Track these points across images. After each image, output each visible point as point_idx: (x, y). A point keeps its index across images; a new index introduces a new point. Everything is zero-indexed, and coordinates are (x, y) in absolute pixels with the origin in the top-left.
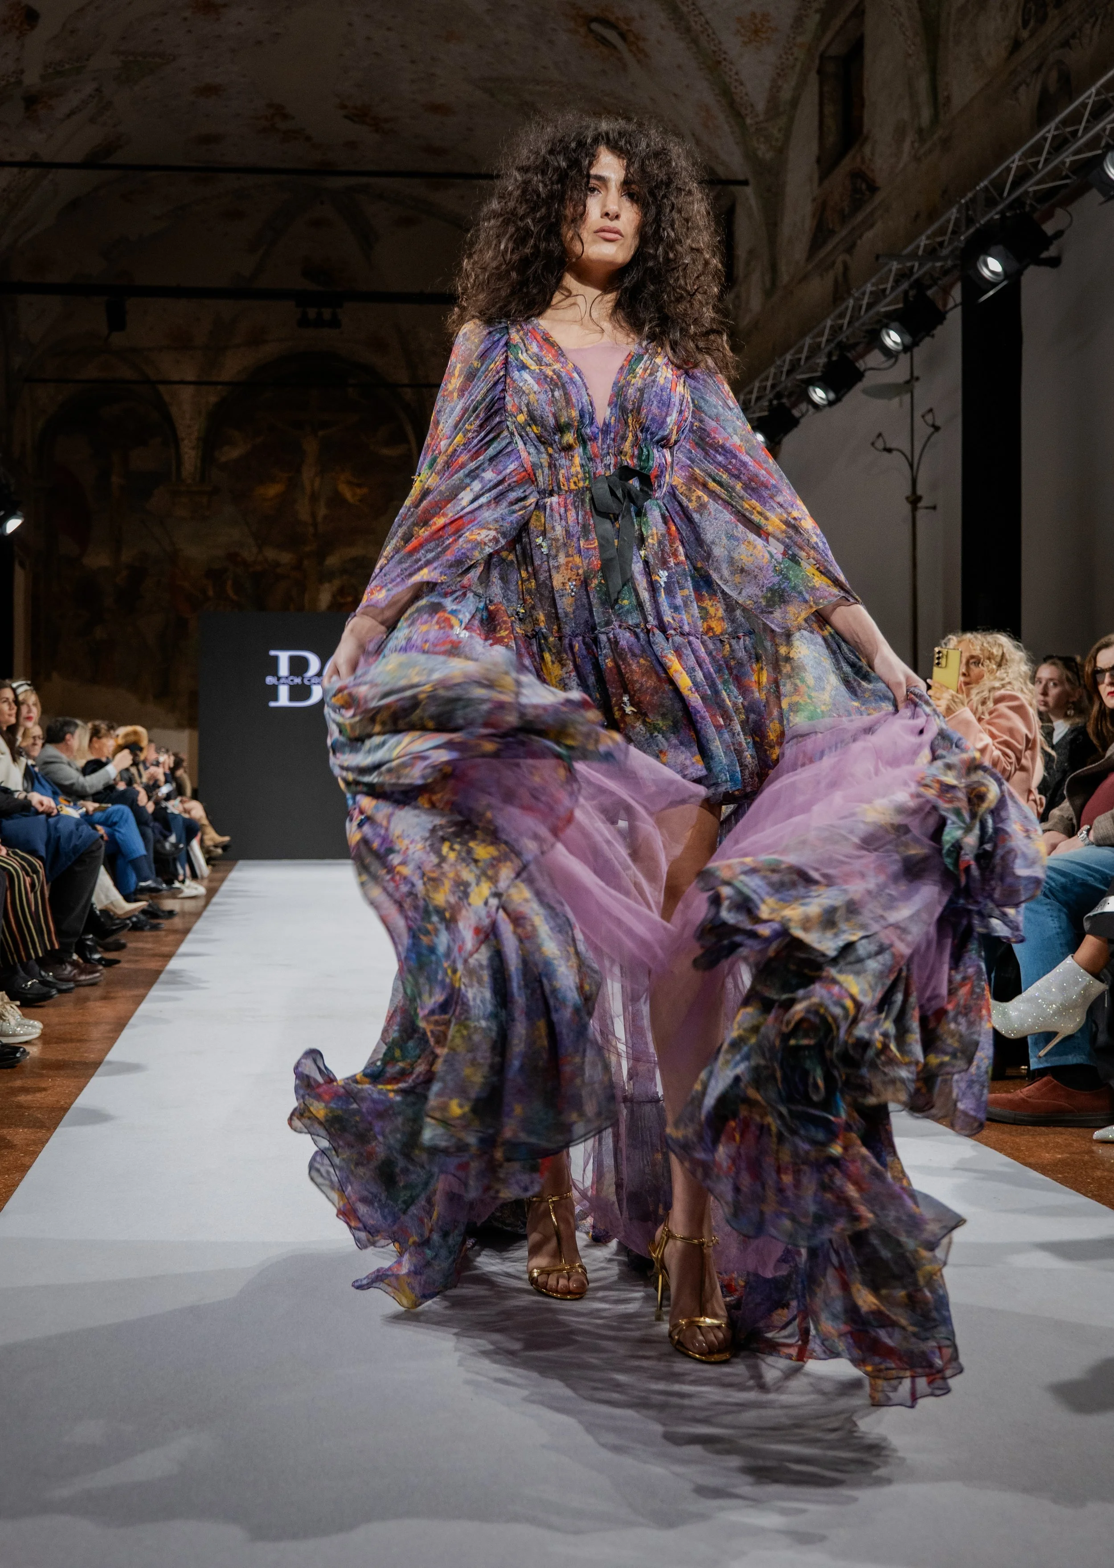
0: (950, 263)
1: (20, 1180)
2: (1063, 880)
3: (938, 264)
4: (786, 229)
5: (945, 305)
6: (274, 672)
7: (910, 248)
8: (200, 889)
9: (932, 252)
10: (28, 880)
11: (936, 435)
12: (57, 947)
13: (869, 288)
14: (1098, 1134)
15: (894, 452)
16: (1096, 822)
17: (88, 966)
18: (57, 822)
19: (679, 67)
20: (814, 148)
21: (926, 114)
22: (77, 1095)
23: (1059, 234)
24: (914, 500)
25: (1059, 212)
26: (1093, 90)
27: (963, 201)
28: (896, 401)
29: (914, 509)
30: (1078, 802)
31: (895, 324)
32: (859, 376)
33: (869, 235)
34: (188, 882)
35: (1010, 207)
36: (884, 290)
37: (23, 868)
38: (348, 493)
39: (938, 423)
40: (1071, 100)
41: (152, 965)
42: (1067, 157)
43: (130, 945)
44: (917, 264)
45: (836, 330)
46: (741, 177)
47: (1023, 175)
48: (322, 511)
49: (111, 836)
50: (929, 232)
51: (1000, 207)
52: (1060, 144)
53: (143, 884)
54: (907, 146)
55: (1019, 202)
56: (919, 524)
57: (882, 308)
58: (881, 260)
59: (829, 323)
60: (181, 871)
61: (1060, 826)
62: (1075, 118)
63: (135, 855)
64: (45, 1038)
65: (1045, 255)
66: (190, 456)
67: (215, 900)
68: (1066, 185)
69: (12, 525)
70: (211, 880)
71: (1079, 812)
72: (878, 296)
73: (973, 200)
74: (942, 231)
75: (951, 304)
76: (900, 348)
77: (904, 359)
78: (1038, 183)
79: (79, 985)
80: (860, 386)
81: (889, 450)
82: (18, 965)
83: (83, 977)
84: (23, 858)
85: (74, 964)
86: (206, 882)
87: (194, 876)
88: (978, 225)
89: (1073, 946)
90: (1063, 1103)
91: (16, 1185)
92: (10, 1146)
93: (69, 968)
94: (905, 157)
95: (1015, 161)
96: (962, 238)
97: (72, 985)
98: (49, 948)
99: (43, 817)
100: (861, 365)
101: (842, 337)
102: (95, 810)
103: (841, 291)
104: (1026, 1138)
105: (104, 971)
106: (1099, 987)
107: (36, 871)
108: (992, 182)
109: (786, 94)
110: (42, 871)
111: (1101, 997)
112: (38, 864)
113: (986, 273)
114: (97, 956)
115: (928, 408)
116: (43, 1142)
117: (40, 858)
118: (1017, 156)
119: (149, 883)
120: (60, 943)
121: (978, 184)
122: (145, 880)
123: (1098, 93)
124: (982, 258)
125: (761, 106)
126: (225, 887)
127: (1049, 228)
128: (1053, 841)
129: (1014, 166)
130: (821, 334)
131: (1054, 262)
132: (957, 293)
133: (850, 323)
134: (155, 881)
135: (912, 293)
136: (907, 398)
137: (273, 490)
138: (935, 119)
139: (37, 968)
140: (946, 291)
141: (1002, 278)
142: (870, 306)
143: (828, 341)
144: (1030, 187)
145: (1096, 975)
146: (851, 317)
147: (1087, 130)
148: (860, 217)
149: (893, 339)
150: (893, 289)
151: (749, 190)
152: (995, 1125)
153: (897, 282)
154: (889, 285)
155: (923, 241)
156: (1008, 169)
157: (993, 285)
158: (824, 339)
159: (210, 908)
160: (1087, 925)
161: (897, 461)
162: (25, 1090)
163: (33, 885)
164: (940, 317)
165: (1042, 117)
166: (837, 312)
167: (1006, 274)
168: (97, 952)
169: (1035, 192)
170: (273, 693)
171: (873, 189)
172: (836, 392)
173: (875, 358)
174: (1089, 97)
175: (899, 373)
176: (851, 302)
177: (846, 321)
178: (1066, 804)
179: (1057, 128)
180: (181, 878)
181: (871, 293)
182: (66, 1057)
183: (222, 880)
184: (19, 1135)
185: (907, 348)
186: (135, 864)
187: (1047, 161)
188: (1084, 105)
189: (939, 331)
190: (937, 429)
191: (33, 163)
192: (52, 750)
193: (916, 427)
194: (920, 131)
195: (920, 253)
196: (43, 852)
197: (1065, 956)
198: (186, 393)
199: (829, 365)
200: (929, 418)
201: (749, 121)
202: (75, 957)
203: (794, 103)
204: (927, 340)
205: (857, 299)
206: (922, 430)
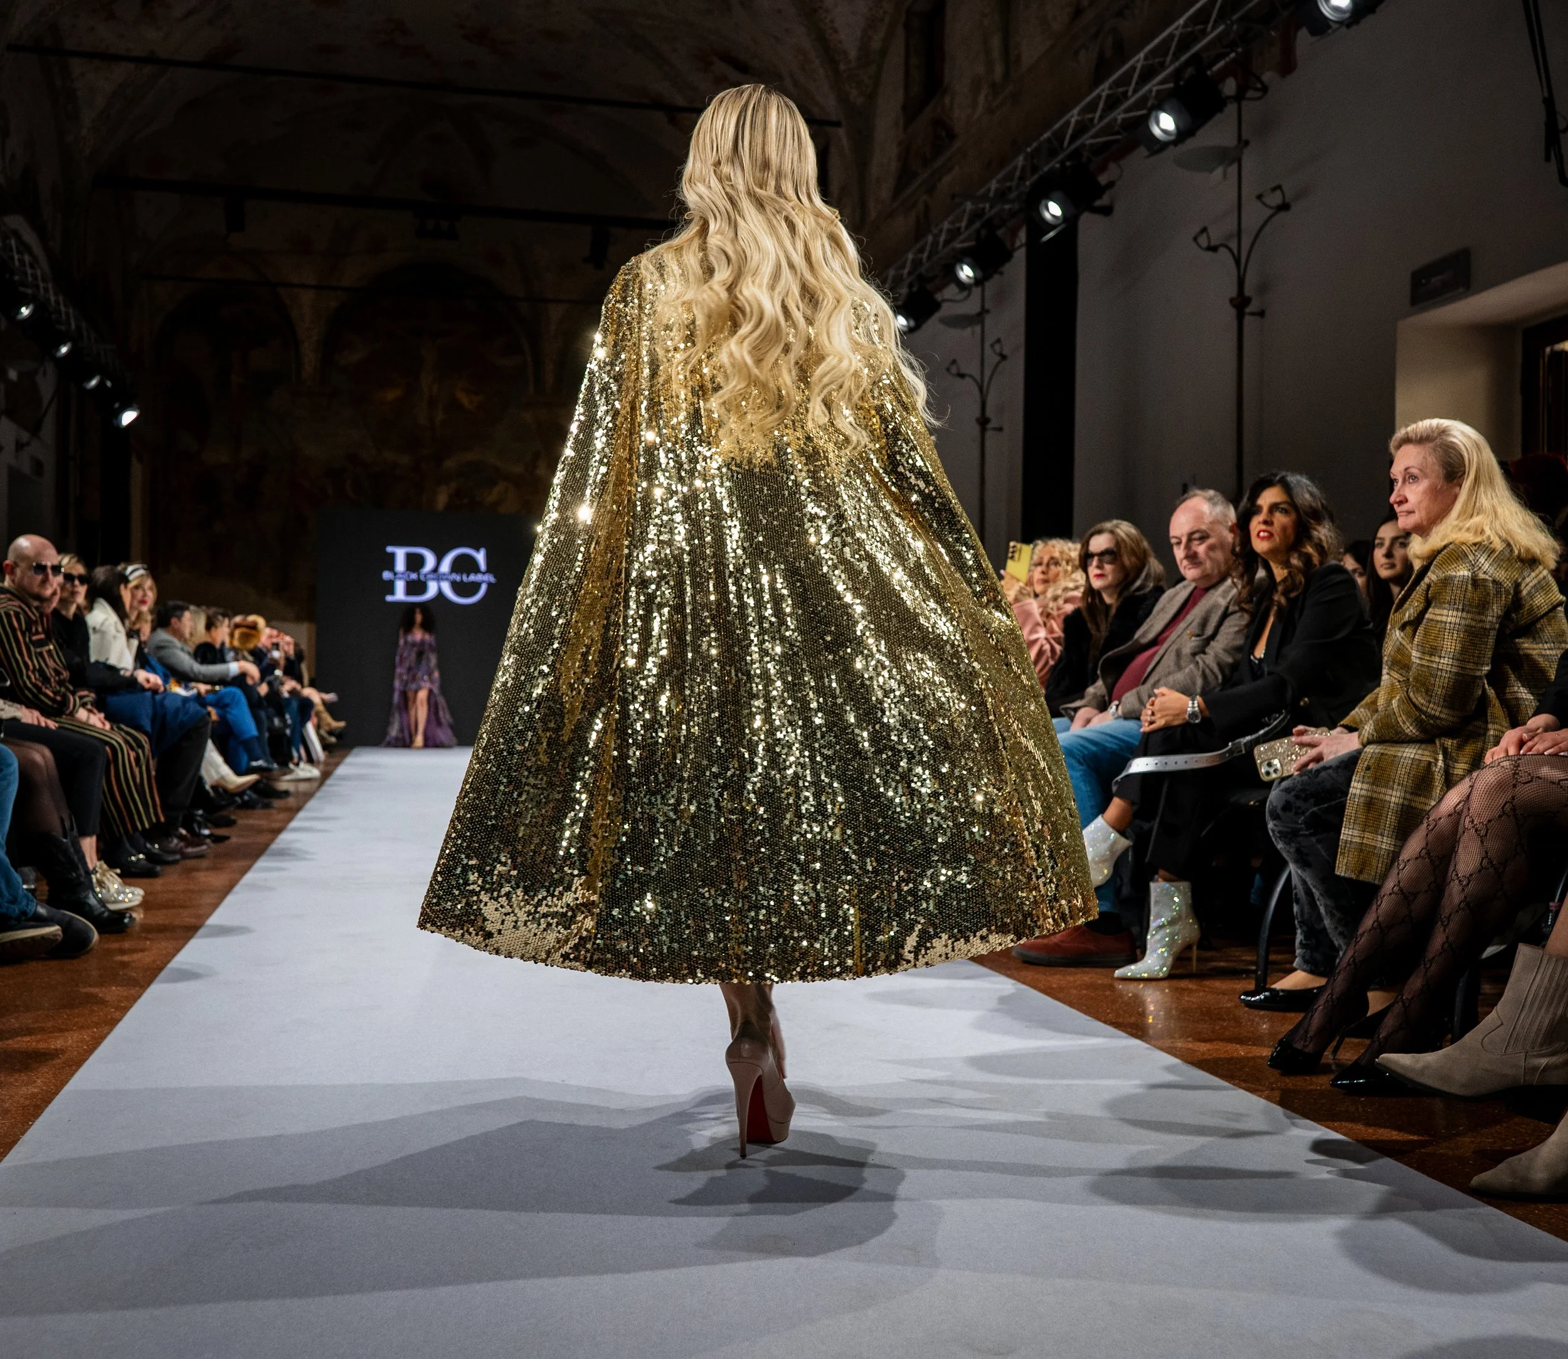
0: (1016, 206)
1: (108, 1033)
2: (1094, 748)
3: (1007, 207)
4: (874, 170)
5: (1013, 243)
6: (391, 566)
7: (982, 190)
8: (315, 772)
9: (1002, 195)
10: (132, 754)
11: (1004, 364)
12: (162, 819)
13: (946, 225)
14: (1118, 973)
15: (967, 379)
16: (1124, 699)
17: (196, 839)
18: (164, 698)
19: (780, 11)
20: (900, 95)
21: (999, 70)
22: (174, 955)
23: (1111, 185)
24: (983, 422)
25: (1112, 166)
26: (1142, 55)
27: (1029, 150)
28: (969, 330)
29: (983, 430)
30: (1110, 681)
31: (968, 260)
32: (937, 306)
33: (947, 179)
34: (302, 765)
35: (1070, 157)
36: (959, 228)
37: (127, 742)
38: (465, 400)
39: (1004, 353)
40: (1124, 63)
41: (261, 839)
42: (1119, 115)
43: (240, 822)
44: (987, 206)
45: (917, 263)
46: (834, 118)
47: (1082, 128)
48: (440, 416)
49: (223, 718)
50: (999, 176)
51: (1061, 157)
52: (1113, 103)
53: (254, 764)
54: (981, 99)
55: (1076, 154)
56: (988, 444)
57: (958, 245)
58: (957, 200)
59: (910, 256)
60: (295, 754)
61: (1094, 703)
62: (1125, 80)
63: (247, 736)
64: (146, 905)
65: (1098, 203)
66: (310, 358)
67: (329, 782)
68: (1117, 141)
69: (128, 417)
70: (326, 764)
71: (1110, 689)
72: (954, 234)
73: (1037, 150)
74: (1009, 177)
75: (1018, 244)
76: (972, 281)
77: (977, 291)
78: (1093, 137)
79: (185, 856)
80: (936, 316)
81: (962, 376)
82: (125, 838)
83: (190, 850)
84: (128, 733)
85: (181, 838)
86: (322, 767)
87: (311, 760)
88: (1041, 173)
89: (1101, 809)
90: (1091, 946)
91: (103, 1037)
92: (102, 1002)
93: (175, 841)
94: (980, 109)
95: (1074, 116)
96: (1028, 183)
97: (178, 857)
98: (154, 820)
99: (149, 694)
100: (938, 297)
101: (923, 270)
102: (208, 692)
103: (921, 230)
104: (1057, 978)
105: (212, 845)
106: (1124, 843)
107: (140, 746)
108: (1054, 134)
109: (876, 45)
110: (147, 746)
111: (1125, 853)
112: (143, 738)
113: (1047, 216)
114: (206, 832)
115: (996, 338)
116: (135, 999)
117: (145, 733)
118: (1076, 111)
119: (260, 763)
120: (165, 816)
121: (1042, 134)
122: (257, 760)
123: (1146, 58)
124: (1043, 202)
125: (853, 54)
126: (341, 771)
127: (1103, 179)
128: (1089, 716)
129: (1073, 120)
130: (903, 267)
131: (1107, 211)
132: (1022, 236)
133: (929, 258)
134: (267, 761)
135: (983, 232)
136: (978, 329)
137: (391, 395)
138: (1006, 75)
139: (142, 841)
140: (1014, 233)
141: (1060, 221)
142: (947, 242)
143: (910, 273)
144: (1087, 140)
145: (1122, 832)
146: (930, 252)
147: (1135, 91)
148: (940, 162)
149: (966, 272)
150: (967, 227)
151: (841, 131)
152: (1031, 967)
153: (971, 222)
154: (963, 224)
155: (994, 185)
156: (1068, 123)
157: (1052, 227)
158: (906, 271)
159: (324, 788)
160: (1114, 789)
161: (969, 386)
162: (122, 952)
163: (137, 759)
164: (1007, 256)
165: (1098, 76)
166: (918, 246)
167: (1065, 217)
168: (206, 827)
169: (1091, 145)
170: (390, 588)
171: (952, 136)
172: (916, 320)
173: (951, 291)
174: (1138, 61)
175: (971, 306)
176: (930, 238)
177: (925, 255)
178: (1100, 683)
179: (1110, 88)
180: (296, 760)
181: (949, 231)
182: (167, 922)
183: (337, 764)
184: (113, 992)
185: (978, 282)
186: (247, 744)
187: (1101, 118)
188: (1133, 68)
189: (1007, 268)
190: (1003, 357)
191: (150, 59)
192: (163, 635)
193: (986, 356)
194: (993, 86)
195: (991, 194)
196: (148, 728)
197: (1096, 816)
198: (307, 298)
199: (910, 295)
200: (997, 347)
201: (842, 67)
202: (184, 832)
203: (883, 52)
204: (997, 277)
205: (937, 236)
206: (991, 358)
